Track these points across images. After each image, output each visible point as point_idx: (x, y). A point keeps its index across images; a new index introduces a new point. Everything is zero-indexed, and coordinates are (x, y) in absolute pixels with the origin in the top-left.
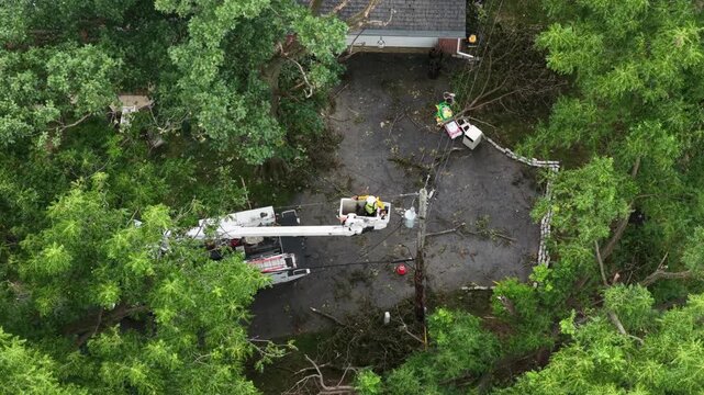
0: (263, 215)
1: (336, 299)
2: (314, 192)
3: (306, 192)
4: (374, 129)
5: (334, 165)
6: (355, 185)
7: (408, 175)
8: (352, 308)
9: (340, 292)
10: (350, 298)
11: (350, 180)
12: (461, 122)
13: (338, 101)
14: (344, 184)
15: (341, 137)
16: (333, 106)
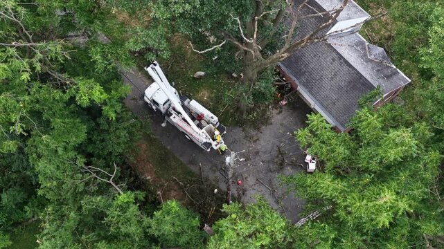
0: (212, 118)
1: (211, 169)
2: (243, 131)
3: (241, 129)
4: (284, 132)
5: (259, 129)
6: (258, 142)
7: (278, 157)
8: (212, 177)
9: (214, 168)
10: (215, 173)
11: (258, 139)
12: (314, 159)
13: (283, 112)
14: (255, 138)
15: (271, 124)
16: (281, 112)
